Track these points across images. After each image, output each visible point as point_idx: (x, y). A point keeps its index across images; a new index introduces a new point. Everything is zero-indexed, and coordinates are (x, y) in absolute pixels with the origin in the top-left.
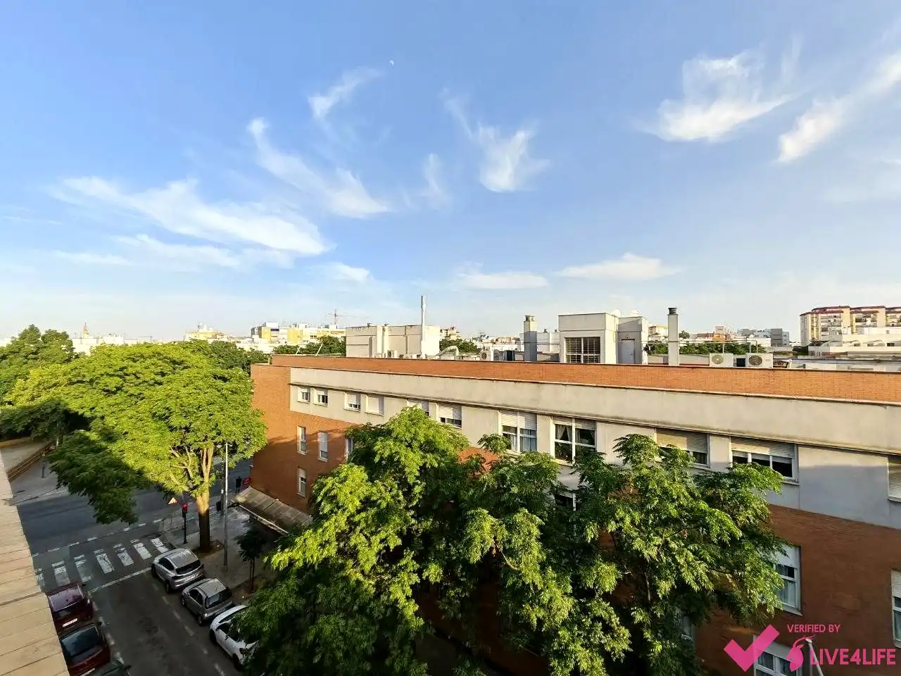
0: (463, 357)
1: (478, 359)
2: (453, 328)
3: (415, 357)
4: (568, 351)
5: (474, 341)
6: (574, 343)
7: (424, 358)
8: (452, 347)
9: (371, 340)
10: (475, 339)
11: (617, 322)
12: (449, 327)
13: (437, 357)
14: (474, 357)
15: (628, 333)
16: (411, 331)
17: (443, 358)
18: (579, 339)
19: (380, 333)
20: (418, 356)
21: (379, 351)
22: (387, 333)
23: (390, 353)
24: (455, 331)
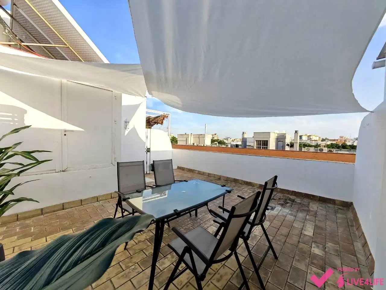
0: (219, 146)
1: (225, 147)
2: (215, 134)
3: (202, 145)
4: (257, 145)
5: (224, 140)
6: (259, 142)
7: (206, 146)
8: (216, 143)
9: (187, 139)
10: (225, 139)
11: (277, 135)
12: (214, 134)
13: (211, 146)
14: (223, 146)
15: (281, 139)
16: (201, 137)
17: (212, 146)
18: (261, 141)
19: (190, 136)
20: (204, 145)
21: (189, 143)
22: (192, 137)
23: (193, 144)
24: (216, 135)
